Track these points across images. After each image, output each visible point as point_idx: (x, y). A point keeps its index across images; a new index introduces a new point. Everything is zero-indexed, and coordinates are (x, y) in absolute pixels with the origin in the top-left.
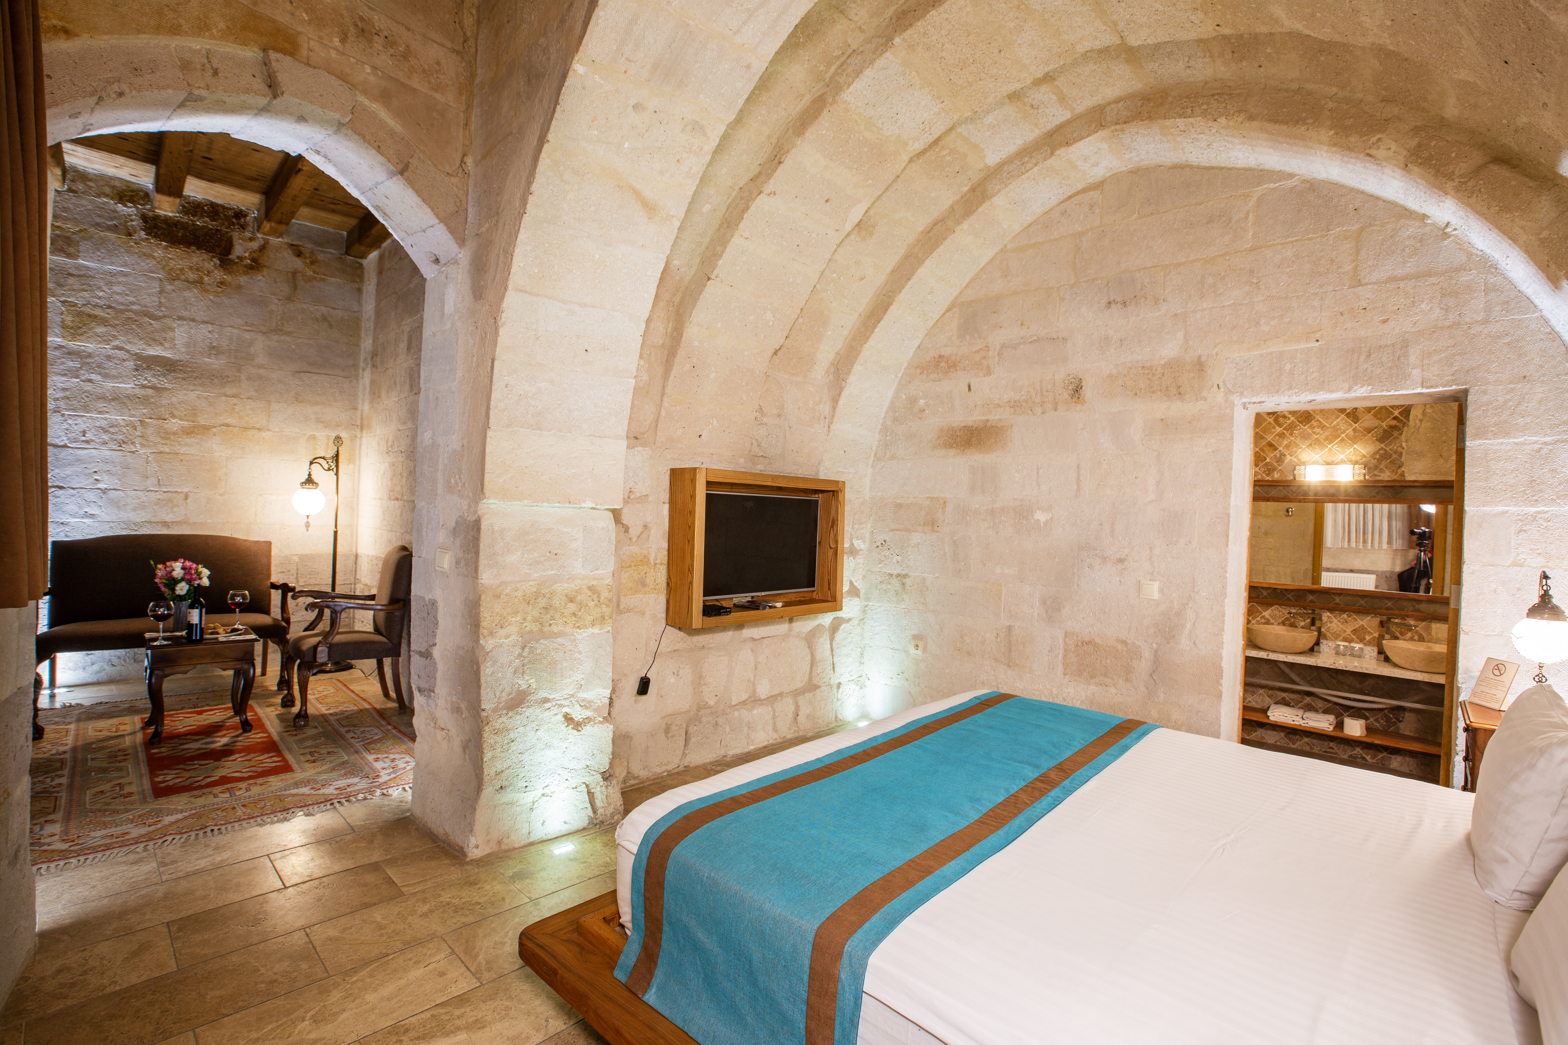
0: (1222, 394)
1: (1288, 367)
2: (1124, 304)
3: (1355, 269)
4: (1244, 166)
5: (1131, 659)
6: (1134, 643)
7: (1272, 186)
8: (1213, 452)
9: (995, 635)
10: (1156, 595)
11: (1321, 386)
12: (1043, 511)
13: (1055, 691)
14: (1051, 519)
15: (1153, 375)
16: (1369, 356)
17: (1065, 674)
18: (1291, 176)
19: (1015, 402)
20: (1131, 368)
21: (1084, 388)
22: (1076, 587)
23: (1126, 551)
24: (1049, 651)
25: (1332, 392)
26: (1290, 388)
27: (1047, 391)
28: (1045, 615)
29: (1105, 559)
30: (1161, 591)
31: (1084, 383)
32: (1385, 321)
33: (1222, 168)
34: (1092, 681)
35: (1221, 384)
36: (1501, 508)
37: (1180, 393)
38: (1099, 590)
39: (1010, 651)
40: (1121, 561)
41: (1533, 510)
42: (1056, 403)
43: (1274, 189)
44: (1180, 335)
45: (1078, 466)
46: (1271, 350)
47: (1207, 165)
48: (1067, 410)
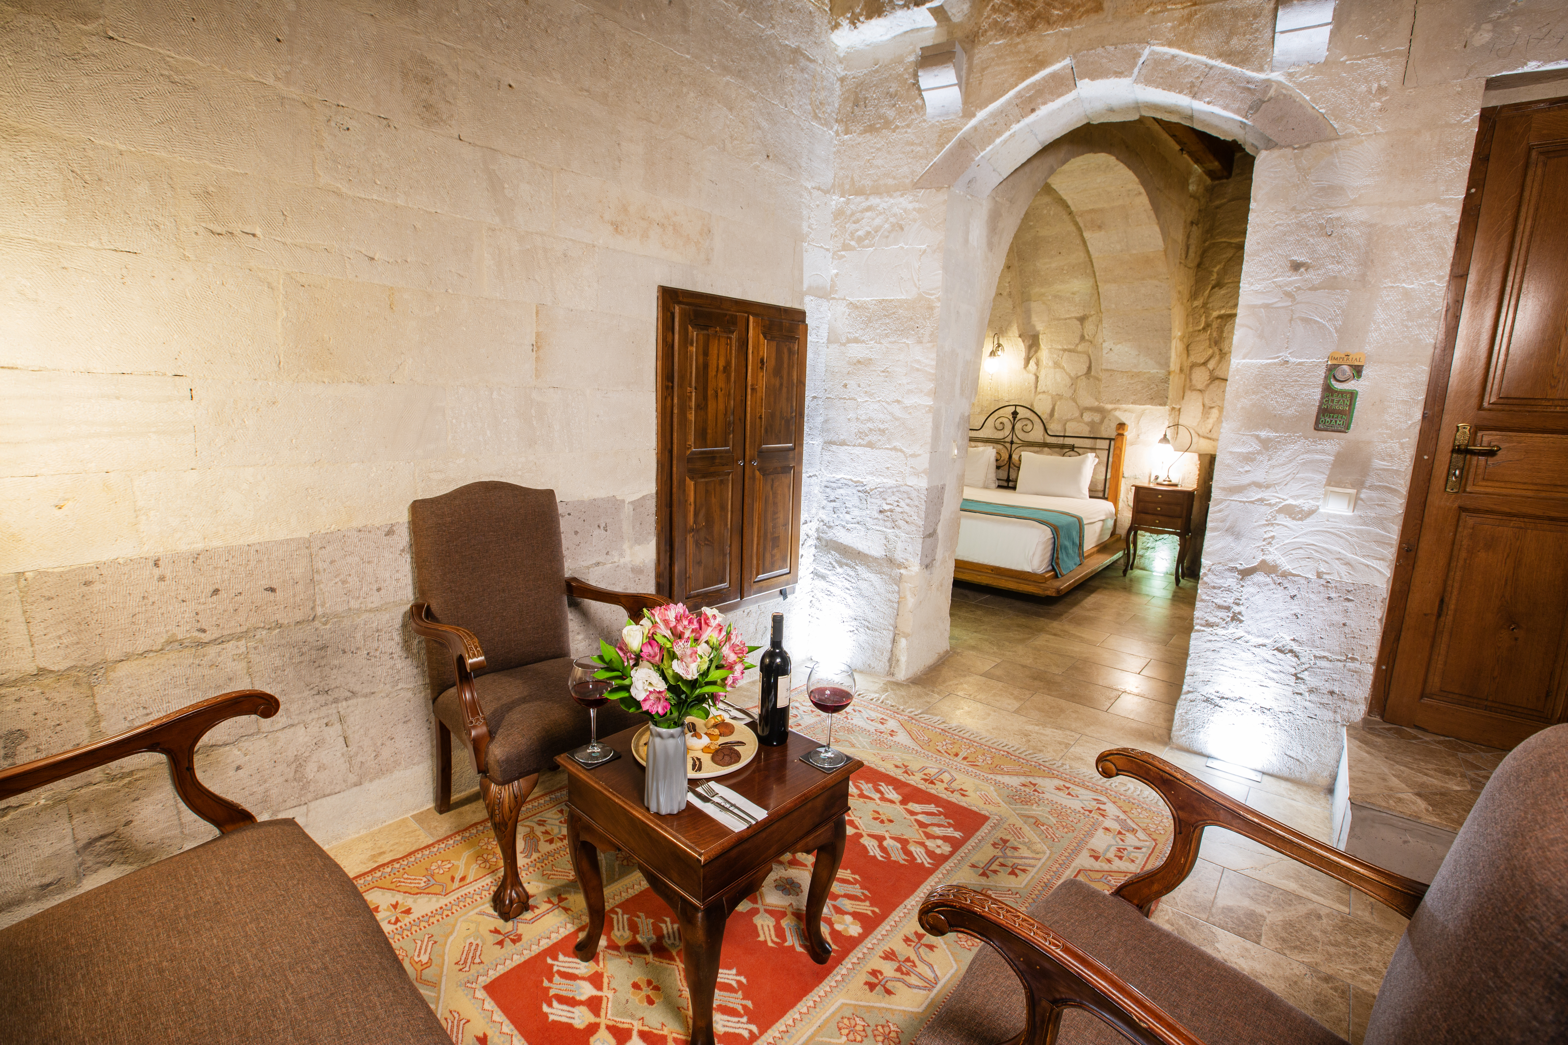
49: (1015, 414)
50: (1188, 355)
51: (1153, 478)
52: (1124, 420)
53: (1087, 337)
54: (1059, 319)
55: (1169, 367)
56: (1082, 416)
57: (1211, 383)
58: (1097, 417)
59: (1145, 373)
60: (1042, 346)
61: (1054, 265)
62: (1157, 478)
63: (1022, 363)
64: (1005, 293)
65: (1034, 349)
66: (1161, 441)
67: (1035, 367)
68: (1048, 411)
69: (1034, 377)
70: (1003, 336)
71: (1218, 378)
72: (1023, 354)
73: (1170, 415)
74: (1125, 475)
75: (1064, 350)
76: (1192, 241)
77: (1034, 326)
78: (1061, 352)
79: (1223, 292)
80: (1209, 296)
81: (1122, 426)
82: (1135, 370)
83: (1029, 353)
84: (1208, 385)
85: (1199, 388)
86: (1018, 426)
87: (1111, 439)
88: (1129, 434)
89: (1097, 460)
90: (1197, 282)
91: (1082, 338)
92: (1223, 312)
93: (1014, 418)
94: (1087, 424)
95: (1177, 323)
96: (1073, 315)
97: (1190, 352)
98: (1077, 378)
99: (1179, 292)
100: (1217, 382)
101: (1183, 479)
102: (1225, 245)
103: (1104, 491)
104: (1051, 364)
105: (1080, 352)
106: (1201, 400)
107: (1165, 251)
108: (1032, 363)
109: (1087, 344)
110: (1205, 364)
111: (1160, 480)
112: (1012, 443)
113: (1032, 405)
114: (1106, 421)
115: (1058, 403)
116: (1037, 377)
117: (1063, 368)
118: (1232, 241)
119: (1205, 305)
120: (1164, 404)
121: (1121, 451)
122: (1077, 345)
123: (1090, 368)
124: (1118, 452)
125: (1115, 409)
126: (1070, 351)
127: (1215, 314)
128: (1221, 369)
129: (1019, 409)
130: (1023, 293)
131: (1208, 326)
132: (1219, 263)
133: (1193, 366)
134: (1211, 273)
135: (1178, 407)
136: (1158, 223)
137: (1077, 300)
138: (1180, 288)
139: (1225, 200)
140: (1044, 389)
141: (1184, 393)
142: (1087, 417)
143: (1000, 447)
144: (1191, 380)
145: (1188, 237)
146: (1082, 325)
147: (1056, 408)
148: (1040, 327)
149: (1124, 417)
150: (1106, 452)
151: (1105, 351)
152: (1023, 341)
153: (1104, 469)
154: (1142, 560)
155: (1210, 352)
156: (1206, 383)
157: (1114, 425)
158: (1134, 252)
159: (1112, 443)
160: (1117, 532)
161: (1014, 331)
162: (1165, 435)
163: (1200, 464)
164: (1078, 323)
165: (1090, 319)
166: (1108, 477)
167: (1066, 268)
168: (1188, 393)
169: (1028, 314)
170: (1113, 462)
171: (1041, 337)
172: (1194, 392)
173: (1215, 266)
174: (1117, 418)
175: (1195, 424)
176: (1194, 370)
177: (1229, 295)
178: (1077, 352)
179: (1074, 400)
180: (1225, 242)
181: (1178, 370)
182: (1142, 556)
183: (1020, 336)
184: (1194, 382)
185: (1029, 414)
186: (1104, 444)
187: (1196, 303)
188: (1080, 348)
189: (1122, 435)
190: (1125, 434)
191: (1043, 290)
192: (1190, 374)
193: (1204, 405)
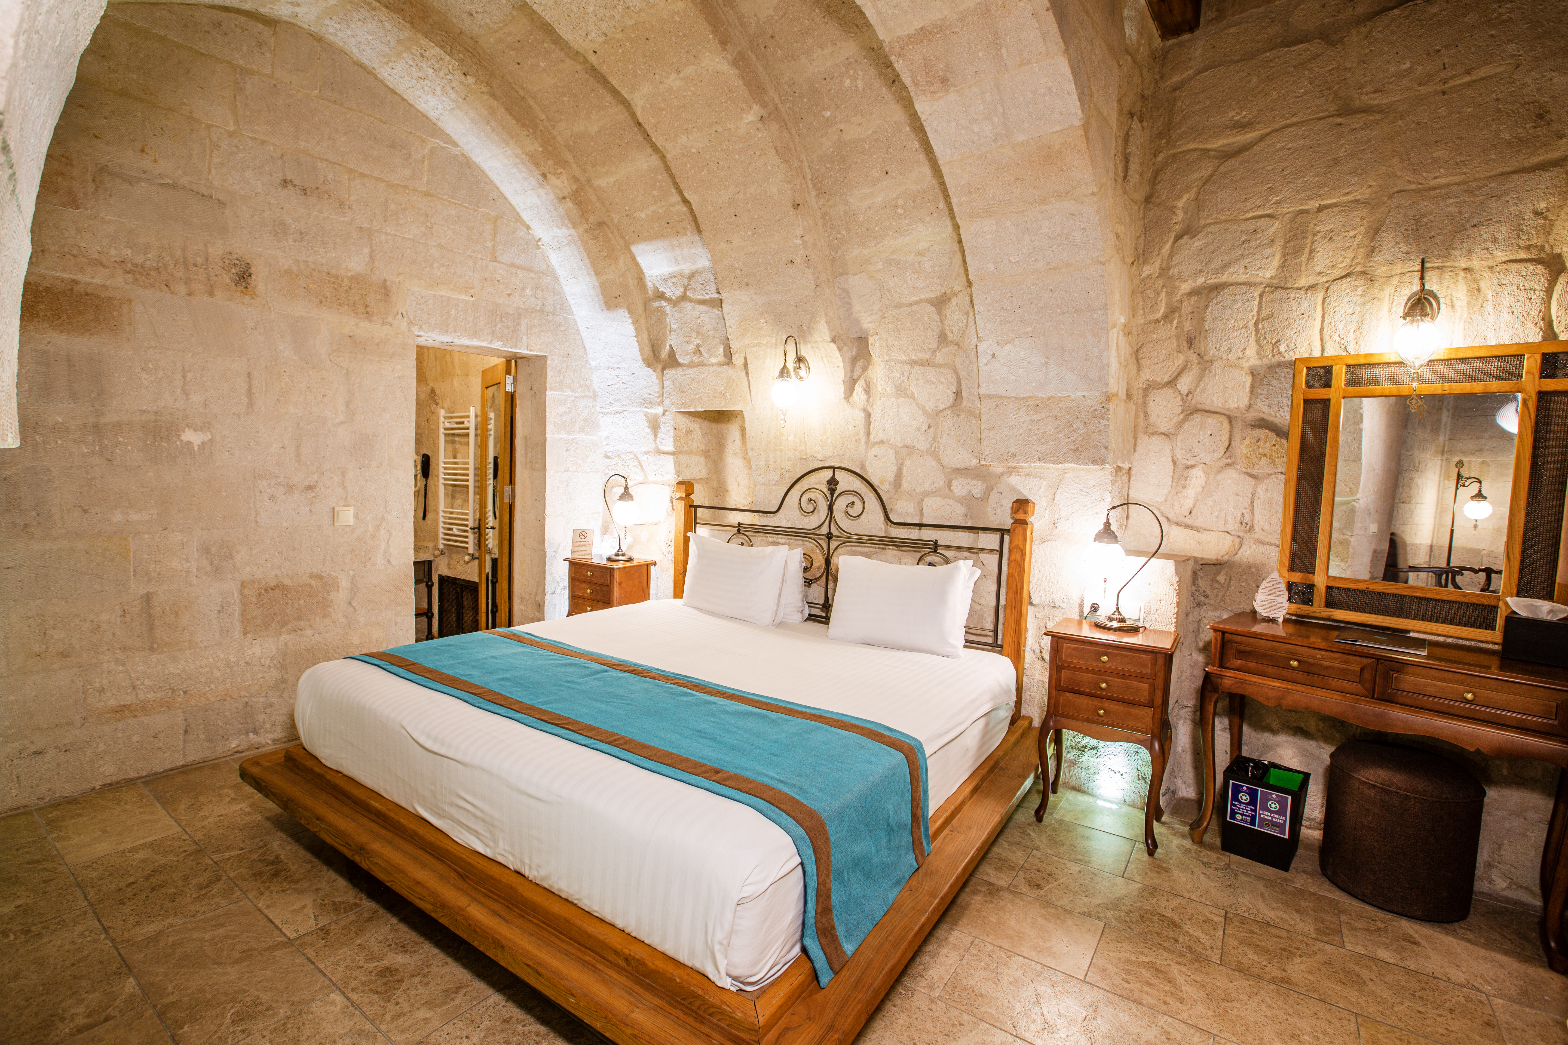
0: (406, 324)
1: (453, 312)
2: (304, 190)
3: (494, 246)
4: (422, 110)
5: (328, 593)
6: (329, 575)
7: (442, 143)
8: (399, 377)
9: (120, 613)
10: (351, 521)
11: (474, 335)
12: (195, 430)
13: (233, 659)
14: (211, 440)
15: (340, 285)
16: (501, 318)
17: (245, 634)
18: (456, 145)
19: (135, 265)
20: (314, 270)
21: (253, 277)
22: (253, 525)
23: (316, 477)
24: (219, 612)
25: (481, 341)
26: (455, 331)
27: (195, 265)
28: (209, 568)
29: (290, 488)
30: (356, 516)
31: (253, 270)
32: (509, 295)
33: (404, 100)
34: (284, 630)
35: (404, 313)
36: (560, 436)
37: (367, 313)
38: (285, 524)
39: (151, 628)
40: (310, 488)
41: (572, 437)
42: (211, 286)
43: (443, 147)
44: (366, 250)
45: (249, 374)
46: (441, 293)
47: (391, 86)
48: (230, 300)
49: (832, 483)
50: (1139, 368)
51: (1087, 609)
52: (1027, 493)
53: (950, 337)
54: (899, 306)
55: (1107, 384)
56: (950, 486)
57: (1185, 419)
58: (977, 488)
59: (1060, 399)
60: (875, 358)
61: (879, 200)
62: (1095, 608)
63: (841, 389)
64: (798, 260)
65: (860, 364)
66: (1099, 537)
67: (864, 397)
68: (891, 477)
69: (861, 416)
70: (805, 342)
71: (1198, 410)
72: (841, 374)
73: (1113, 482)
74: (1034, 601)
75: (913, 363)
76: (1132, 148)
77: (857, 322)
78: (907, 368)
79: (1198, 243)
80: (1171, 255)
81: (1021, 505)
82: (1041, 394)
83: (852, 371)
84: (1180, 424)
85: (1163, 429)
86: (840, 504)
87: (1003, 532)
88: (1038, 521)
89: (978, 572)
90: (1146, 229)
91: (943, 338)
92: (1200, 281)
93: (832, 491)
94: (960, 500)
95: (1117, 296)
96: (923, 296)
97: (1142, 361)
98: (938, 413)
99: (1118, 236)
100: (1197, 417)
101: (1148, 613)
102: (1195, 155)
103: (996, 631)
104: (890, 389)
105: (940, 366)
106: (1168, 453)
107: (1086, 126)
108: (859, 388)
109: (951, 349)
110: (1171, 383)
111: (1102, 615)
112: (830, 536)
113: (863, 467)
114: (994, 496)
115: (907, 462)
116: (868, 415)
117: (912, 396)
118: (1209, 146)
119: (1164, 271)
120: (1099, 461)
121: (1023, 554)
122: (934, 352)
123: (958, 394)
124: (1018, 556)
125: (1010, 471)
126: (922, 363)
127: (1185, 287)
128: (1204, 390)
129: (840, 476)
130: (833, 260)
131: (1172, 311)
132: (1188, 189)
133: (1149, 388)
134: (1172, 210)
135: (1126, 466)
136: (1067, 51)
137: (928, 265)
138: (1120, 229)
139: (1191, 72)
140: (881, 436)
141: (1135, 439)
142: (960, 487)
143: (810, 545)
144: (1146, 414)
145: (1126, 140)
146: (939, 313)
147: (904, 471)
148: (868, 323)
149: (1026, 488)
150: (996, 557)
151: (983, 360)
152: (840, 350)
153: (994, 588)
154: (1075, 771)
155: (1180, 360)
156: (1175, 420)
157: (1008, 504)
158: (1021, 137)
159: (1007, 538)
160: (1024, 712)
161: (822, 332)
162: (1108, 524)
163: (1179, 582)
164: (933, 309)
165: (954, 301)
166: (1002, 602)
167: (901, 202)
168: (1143, 440)
169: (845, 297)
170: (1009, 576)
171: (871, 340)
172: (1154, 438)
173: (1180, 197)
174: (1013, 489)
175: (1160, 499)
176: (1151, 397)
177: (1211, 248)
178: (935, 366)
179: (935, 455)
180: (1195, 150)
181: (1123, 394)
182: (1073, 763)
183: (833, 340)
184: (1153, 418)
185: (857, 485)
186: (990, 541)
187: (1147, 270)
188: (939, 358)
189: (1024, 522)
190: (1031, 519)
191: (866, 252)
192: (1145, 404)
193: (1174, 463)
